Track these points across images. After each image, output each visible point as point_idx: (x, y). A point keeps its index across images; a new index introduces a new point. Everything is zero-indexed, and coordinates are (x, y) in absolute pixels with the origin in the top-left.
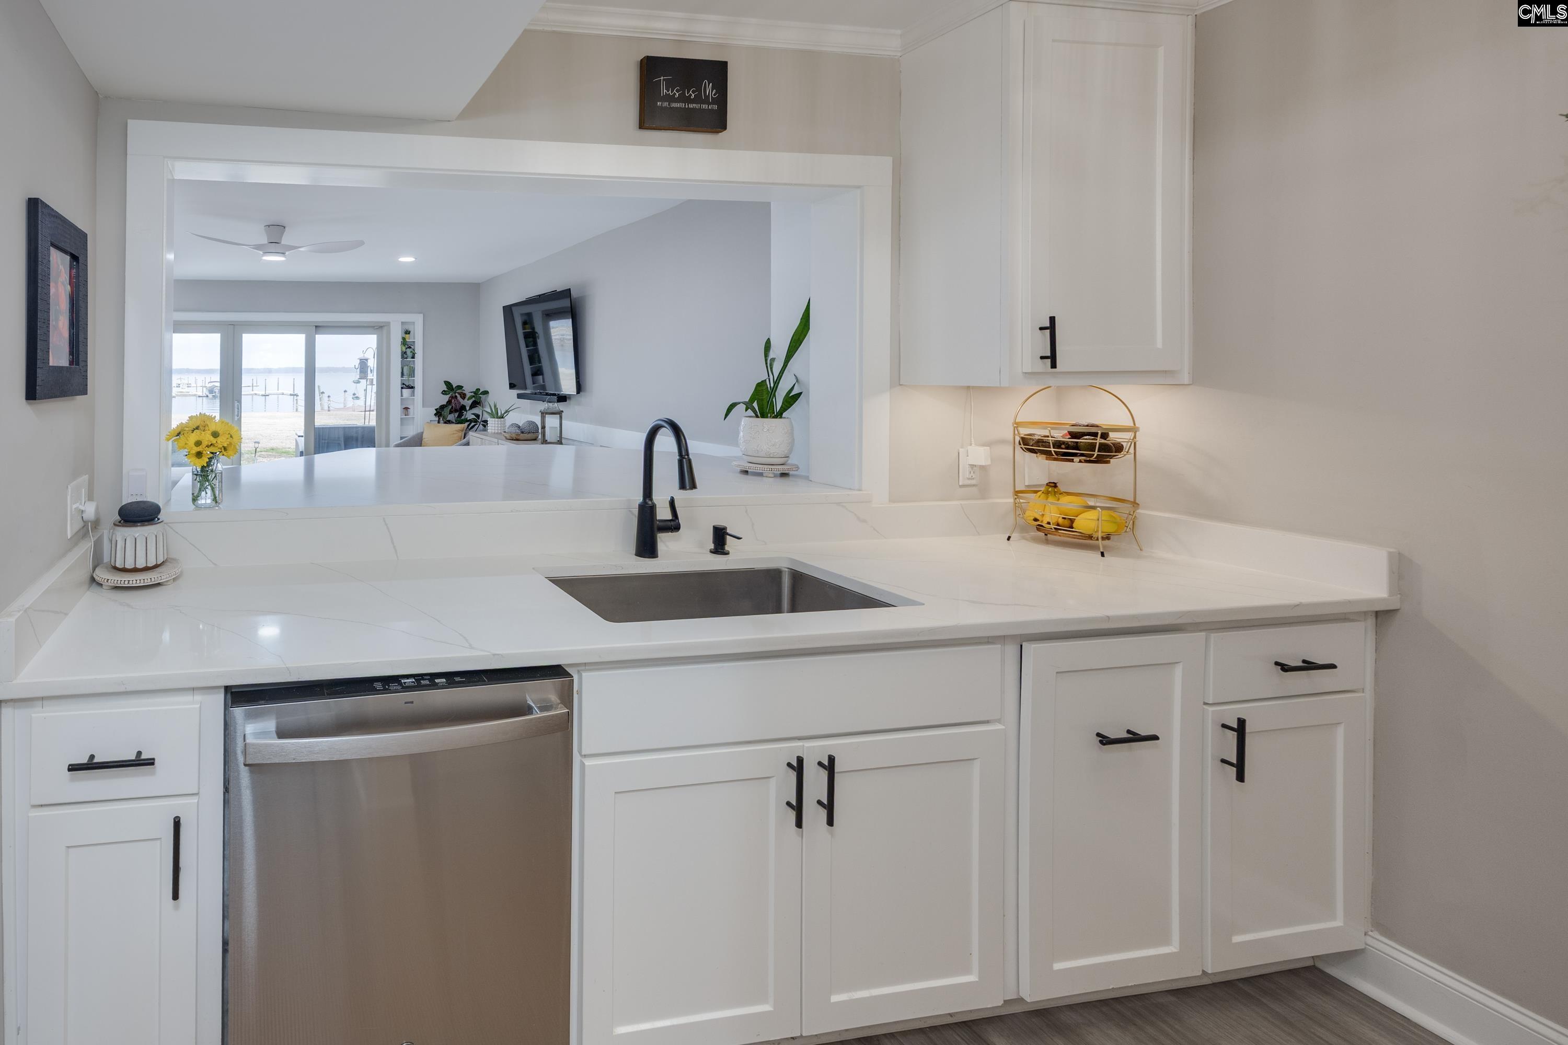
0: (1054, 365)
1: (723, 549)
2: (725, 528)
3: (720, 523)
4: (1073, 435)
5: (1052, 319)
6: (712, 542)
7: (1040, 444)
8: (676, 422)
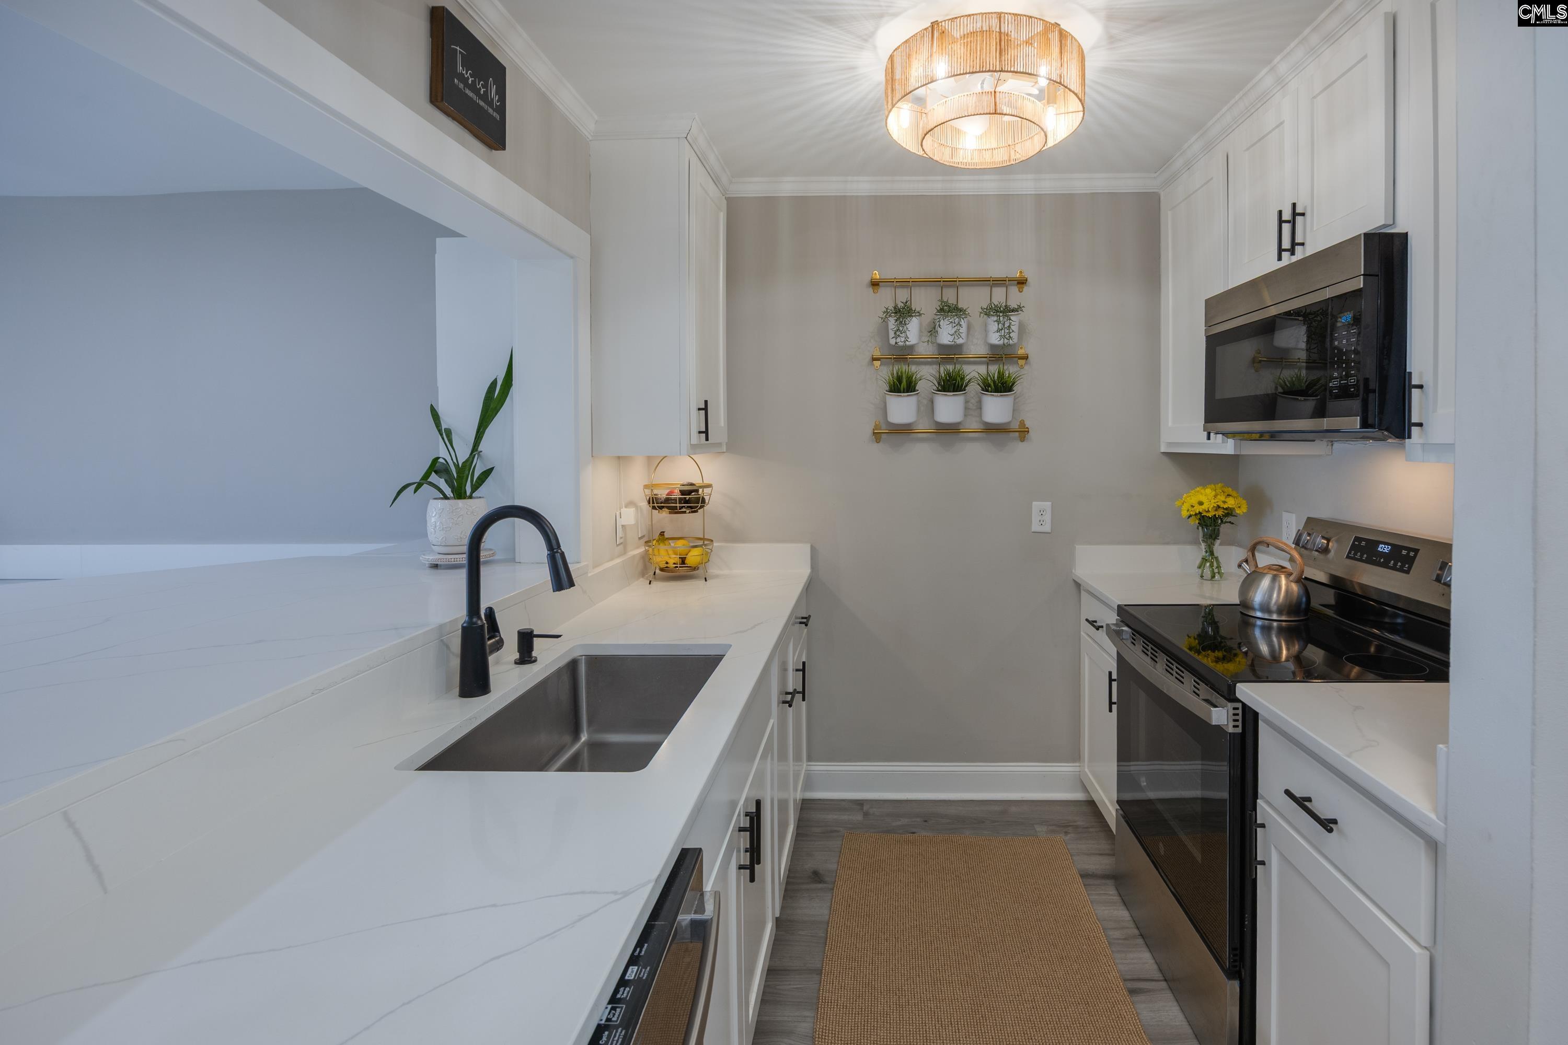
0: (707, 439)
1: (530, 656)
2: (532, 631)
3: (525, 626)
4: (683, 492)
5: (706, 402)
6: (517, 650)
7: (670, 501)
8: (525, 506)
